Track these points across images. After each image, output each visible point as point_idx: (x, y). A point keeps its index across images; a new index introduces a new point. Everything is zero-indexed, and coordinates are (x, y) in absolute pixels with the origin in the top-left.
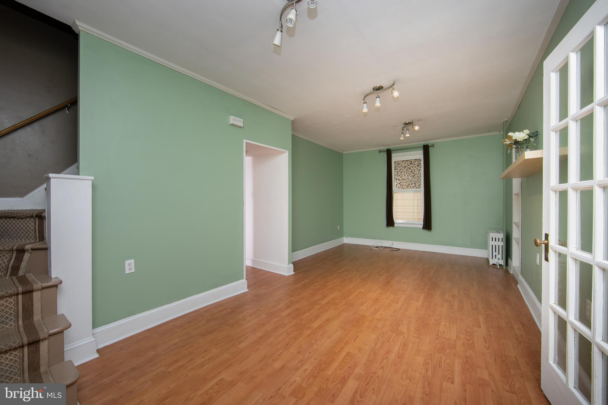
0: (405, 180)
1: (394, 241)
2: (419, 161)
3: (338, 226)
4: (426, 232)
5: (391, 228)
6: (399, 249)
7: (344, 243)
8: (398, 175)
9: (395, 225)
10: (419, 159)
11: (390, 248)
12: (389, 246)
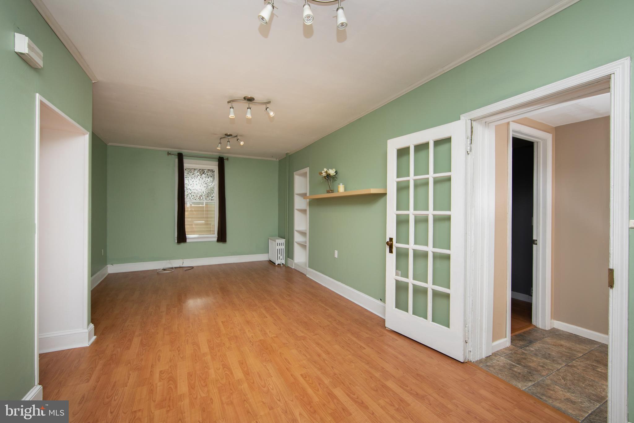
0: (197, 190)
1: (184, 259)
2: (212, 172)
3: (103, 250)
4: (221, 244)
5: (183, 245)
6: (192, 267)
7: (109, 274)
8: (189, 184)
9: (188, 241)
10: (212, 170)
11: (180, 267)
12: (179, 266)
